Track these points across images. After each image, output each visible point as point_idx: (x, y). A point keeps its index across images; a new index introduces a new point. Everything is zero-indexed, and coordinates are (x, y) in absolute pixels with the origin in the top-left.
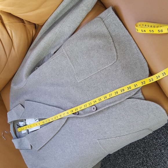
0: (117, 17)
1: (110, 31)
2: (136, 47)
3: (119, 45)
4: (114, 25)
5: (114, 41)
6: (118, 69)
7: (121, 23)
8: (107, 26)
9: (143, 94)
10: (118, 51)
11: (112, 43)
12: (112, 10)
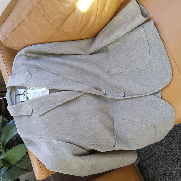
0: (155, 28)
1: (148, 39)
2: (166, 55)
3: (153, 51)
4: (152, 34)
5: (150, 48)
6: (149, 70)
7: (158, 34)
8: (147, 34)
9: (161, 95)
10: (152, 56)
11: (148, 49)
12: (153, 23)
